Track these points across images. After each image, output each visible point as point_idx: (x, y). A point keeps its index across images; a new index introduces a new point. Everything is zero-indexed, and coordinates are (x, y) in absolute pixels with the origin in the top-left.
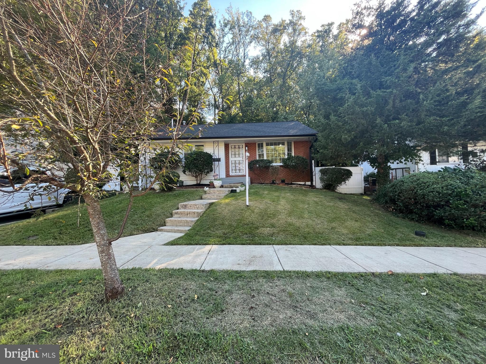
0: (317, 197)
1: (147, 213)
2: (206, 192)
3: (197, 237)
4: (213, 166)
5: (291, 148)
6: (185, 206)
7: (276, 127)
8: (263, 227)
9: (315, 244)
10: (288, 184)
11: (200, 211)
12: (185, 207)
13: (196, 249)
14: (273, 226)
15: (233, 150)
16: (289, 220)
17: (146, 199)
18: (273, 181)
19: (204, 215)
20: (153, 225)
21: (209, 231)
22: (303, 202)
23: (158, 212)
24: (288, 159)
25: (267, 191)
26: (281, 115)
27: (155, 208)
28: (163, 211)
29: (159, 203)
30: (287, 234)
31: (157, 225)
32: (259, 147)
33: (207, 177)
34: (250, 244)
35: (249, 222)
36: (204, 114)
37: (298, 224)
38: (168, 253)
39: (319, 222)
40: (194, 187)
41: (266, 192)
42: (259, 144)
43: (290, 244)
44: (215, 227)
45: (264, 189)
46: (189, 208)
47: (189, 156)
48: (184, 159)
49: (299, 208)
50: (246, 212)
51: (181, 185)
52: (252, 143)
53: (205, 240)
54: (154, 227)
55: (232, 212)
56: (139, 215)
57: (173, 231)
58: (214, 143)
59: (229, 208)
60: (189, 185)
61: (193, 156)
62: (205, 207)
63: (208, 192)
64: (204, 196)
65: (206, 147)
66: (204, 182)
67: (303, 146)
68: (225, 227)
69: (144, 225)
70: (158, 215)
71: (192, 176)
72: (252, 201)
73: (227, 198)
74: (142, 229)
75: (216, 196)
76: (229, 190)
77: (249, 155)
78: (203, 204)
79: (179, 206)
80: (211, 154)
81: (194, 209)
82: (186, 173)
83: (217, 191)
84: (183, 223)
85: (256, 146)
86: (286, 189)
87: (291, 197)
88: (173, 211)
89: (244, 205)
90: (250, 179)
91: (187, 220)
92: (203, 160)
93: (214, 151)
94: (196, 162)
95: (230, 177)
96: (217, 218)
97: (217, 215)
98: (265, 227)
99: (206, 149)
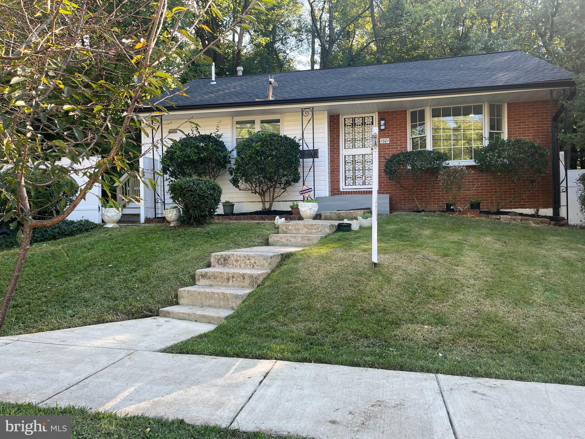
0: (572, 249)
1: (141, 273)
2: (278, 227)
3: (243, 338)
4: (300, 170)
5: (500, 121)
6: (225, 259)
7: (461, 69)
8: (411, 321)
10: (488, 213)
11: (255, 272)
12: (225, 261)
13: (234, 368)
14: (439, 320)
15: (349, 129)
16: (487, 306)
17: (144, 241)
18: (448, 206)
19: (267, 284)
20: (151, 301)
21: (274, 324)
22: (530, 260)
23: (164, 272)
24: (491, 148)
25: (429, 228)
26: (477, 41)
27: (158, 263)
28: (175, 269)
29: (170, 251)
31: (158, 302)
32: (413, 120)
33: (285, 194)
34: (372, 366)
35: (377, 305)
36: (288, 52)
37: (511, 320)
38: (164, 374)
39: (576, 317)
40: (257, 216)
41: (427, 232)
42: (413, 114)
43: (488, 375)
44: (290, 315)
45: (423, 225)
46: (233, 265)
47: (247, 144)
48: (235, 154)
49: (518, 277)
50: (370, 281)
51: (228, 212)
52: (397, 112)
53: (260, 346)
54: (153, 307)
55: (334, 278)
56: (122, 277)
57: (193, 317)
58: (302, 114)
59: (329, 268)
60: (246, 212)
61: (254, 145)
62: (270, 264)
63: (283, 230)
64: (273, 238)
65: (285, 124)
66: (278, 206)
67: (535, 114)
68: (312, 316)
69: (130, 299)
70: (164, 279)
71: (253, 191)
72: (384, 252)
73: (324, 244)
74: (125, 308)
75: (302, 237)
76: (333, 226)
77: (387, 141)
78: (267, 257)
79: (212, 260)
80: (297, 141)
81: (245, 268)
82: (239, 185)
83: (305, 226)
84: (215, 299)
85: (406, 119)
86: (482, 225)
87: (496, 246)
88: (197, 271)
89: (366, 261)
90: (388, 201)
91: (227, 294)
92: (276, 155)
93: (303, 133)
94: (261, 159)
95: (339, 194)
96: (297, 291)
97: (296, 285)
98: (418, 323)
99: (285, 128)
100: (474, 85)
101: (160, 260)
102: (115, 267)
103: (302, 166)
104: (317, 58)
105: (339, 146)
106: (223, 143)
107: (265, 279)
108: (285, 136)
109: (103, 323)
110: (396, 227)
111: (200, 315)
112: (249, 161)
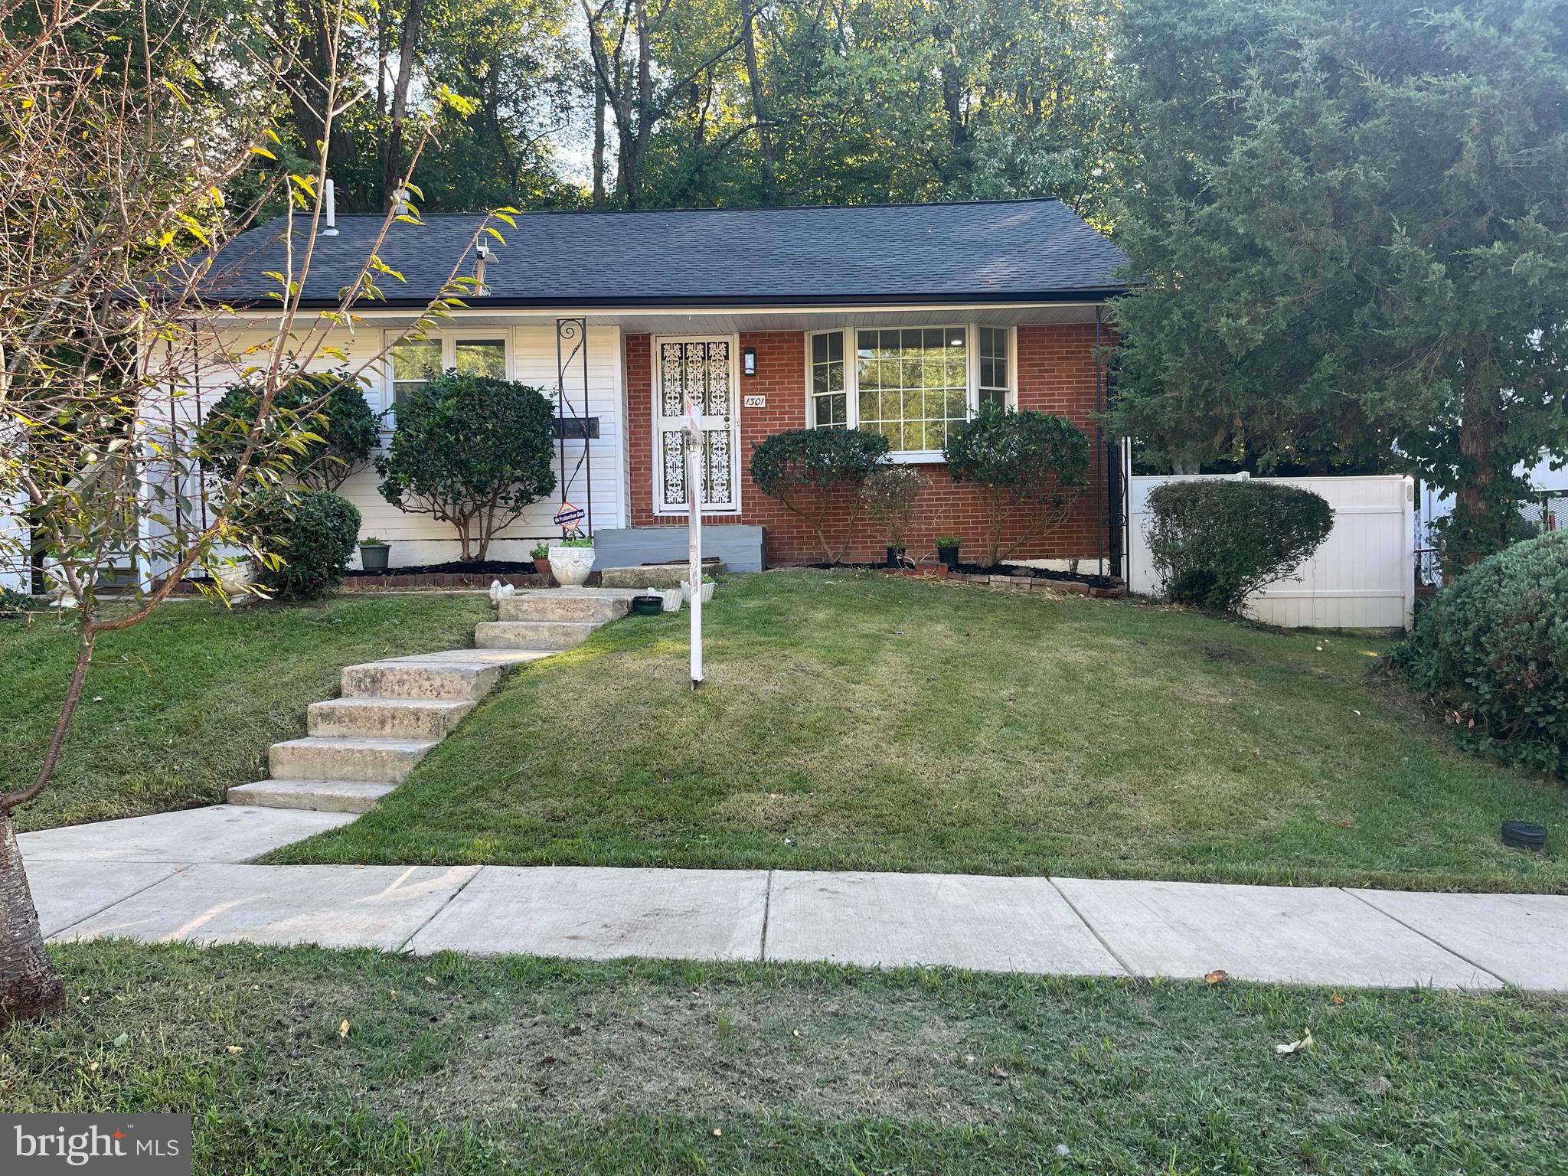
0: (1091, 647)
1: (177, 713)
2: (496, 608)
3: (418, 831)
4: (555, 465)
5: (1002, 369)
6: (374, 680)
7: (926, 241)
8: (748, 788)
9: (977, 871)
10: (971, 570)
11: (443, 705)
12: (374, 684)
13: (401, 880)
14: (801, 784)
15: (673, 370)
16: (891, 757)
17: (172, 642)
18: (892, 552)
19: (468, 729)
20: (207, 772)
21: (482, 805)
22: (998, 671)
23: (232, 709)
24: (982, 426)
25: (829, 605)
27: (216, 691)
28: (258, 703)
29: (241, 662)
30: (857, 824)
31: (224, 775)
32: (819, 355)
33: (518, 521)
34: (662, 864)
35: (688, 763)
37: (926, 779)
38: (263, 895)
39: (1038, 769)
40: (448, 577)
41: (821, 616)
42: (818, 341)
44: (513, 788)
46: (393, 691)
47: (421, 401)
48: (390, 422)
49: (963, 702)
50: (681, 716)
51: (375, 564)
52: (781, 334)
53: (453, 844)
54: (212, 784)
55: (611, 713)
56: (131, 723)
57: (306, 801)
58: (559, 332)
59: (602, 694)
60: (419, 564)
61: (439, 404)
62: (476, 687)
63: (508, 611)
64: (485, 631)
65: (517, 352)
66: (501, 551)
67: (1073, 352)
68: (560, 786)
69: (158, 770)
70: (234, 726)
71: (439, 514)
72: (720, 658)
73: (599, 642)
74: (148, 789)
75: (550, 629)
76: (621, 602)
77: (760, 401)
78: (470, 672)
79: (344, 681)
80: (546, 395)
81: (419, 698)
82: (403, 498)
83: (559, 603)
84: (355, 765)
85: (803, 353)
86: (945, 597)
87: (949, 642)
88: (311, 706)
89: (680, 677)
90: (758, 540)
91: (380, 752)
92: (494, 430)
93: (561, 379)
94: (457, 439)
95: (650, 523)
96: (531, 741)
97: (531, 729)
98: (760, 790)
99: (518, 363)
100: (944, 286)
101: (220, 684)
102: (111, 702)
103: (559, 455)
104: (610, 157)
105: (650, 408)
106: (361, 395)
107: (464, 720)
108: (516, 383)
109: (101, 820)
110: (761, 603)
111: (322, 797)
112: (426, 443)
